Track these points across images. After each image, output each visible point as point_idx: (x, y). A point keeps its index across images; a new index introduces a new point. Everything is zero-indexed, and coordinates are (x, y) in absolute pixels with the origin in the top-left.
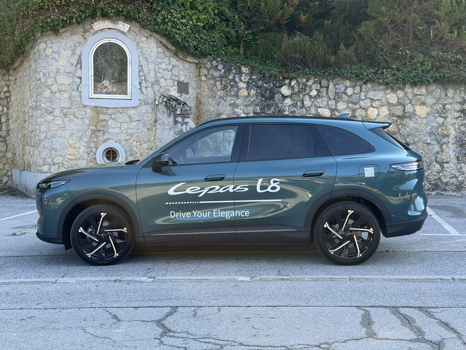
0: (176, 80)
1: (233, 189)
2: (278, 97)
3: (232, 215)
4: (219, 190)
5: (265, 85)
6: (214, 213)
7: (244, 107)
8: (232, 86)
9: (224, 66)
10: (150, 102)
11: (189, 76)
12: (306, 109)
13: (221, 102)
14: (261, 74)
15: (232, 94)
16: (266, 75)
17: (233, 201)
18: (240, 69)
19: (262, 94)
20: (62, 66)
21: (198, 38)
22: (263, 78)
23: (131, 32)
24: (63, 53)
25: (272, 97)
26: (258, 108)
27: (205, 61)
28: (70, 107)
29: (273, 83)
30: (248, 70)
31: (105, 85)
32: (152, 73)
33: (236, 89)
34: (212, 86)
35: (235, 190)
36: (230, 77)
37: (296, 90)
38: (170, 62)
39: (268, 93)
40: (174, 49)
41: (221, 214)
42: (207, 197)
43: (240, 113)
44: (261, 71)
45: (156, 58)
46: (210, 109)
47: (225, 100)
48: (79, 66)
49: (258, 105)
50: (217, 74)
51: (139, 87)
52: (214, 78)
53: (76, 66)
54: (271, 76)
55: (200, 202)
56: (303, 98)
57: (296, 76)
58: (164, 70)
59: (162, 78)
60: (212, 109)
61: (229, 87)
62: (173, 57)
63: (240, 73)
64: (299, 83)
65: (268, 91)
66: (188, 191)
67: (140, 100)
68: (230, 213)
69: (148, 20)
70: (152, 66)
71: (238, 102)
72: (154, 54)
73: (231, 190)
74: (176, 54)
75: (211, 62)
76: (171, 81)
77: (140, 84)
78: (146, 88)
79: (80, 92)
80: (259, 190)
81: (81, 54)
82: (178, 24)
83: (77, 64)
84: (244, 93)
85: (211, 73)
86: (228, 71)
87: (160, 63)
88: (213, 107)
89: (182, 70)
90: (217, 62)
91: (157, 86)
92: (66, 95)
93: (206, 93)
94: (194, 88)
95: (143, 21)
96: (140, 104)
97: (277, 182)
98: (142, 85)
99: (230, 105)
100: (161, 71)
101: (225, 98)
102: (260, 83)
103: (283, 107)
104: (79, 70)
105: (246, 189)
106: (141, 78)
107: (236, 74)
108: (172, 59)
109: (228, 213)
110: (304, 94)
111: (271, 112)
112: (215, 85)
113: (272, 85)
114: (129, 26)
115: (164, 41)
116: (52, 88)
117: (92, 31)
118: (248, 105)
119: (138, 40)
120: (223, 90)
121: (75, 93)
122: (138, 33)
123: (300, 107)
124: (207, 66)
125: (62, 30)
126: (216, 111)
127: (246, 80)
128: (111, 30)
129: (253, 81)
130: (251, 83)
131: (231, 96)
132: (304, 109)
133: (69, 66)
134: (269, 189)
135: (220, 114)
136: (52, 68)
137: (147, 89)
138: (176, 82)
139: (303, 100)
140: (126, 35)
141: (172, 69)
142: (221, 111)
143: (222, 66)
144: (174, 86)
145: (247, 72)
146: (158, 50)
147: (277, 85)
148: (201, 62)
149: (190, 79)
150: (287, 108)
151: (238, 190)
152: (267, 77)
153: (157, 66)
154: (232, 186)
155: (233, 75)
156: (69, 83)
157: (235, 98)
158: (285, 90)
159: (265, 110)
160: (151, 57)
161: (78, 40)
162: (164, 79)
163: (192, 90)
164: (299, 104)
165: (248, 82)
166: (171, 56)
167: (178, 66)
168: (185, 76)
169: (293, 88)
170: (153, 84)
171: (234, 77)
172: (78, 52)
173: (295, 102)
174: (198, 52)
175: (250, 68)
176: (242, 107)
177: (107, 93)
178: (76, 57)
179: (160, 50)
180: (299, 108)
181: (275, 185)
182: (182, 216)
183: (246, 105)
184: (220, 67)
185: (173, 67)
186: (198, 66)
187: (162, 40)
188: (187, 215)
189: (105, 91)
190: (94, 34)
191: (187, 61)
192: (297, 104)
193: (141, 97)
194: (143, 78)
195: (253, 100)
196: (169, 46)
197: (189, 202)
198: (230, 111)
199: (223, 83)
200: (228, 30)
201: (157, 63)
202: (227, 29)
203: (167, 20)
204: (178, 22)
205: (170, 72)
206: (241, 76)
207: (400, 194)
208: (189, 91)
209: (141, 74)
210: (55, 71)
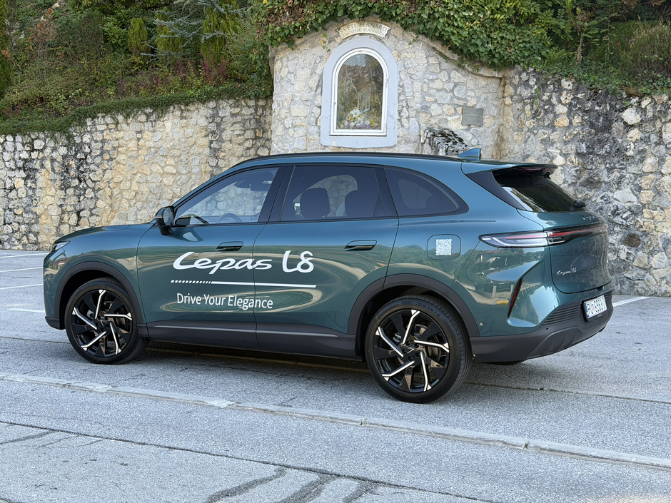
0: (460, 106)
1: (252, 264)
2: (617, 126)
3: (251, 304)
4: (234, 265)
5: (597, 108)
6: (230, 300)
7: (562, 144)
8: (546, 112)
9: (538, 79)
10: (413, 139)
11: (486, 99)
12: (666, 147)
13: (529, 137)
14: (591, 90)
15: (546, 124)
16: (600, 92)
17: (253, 284)
18: (560, 84)
19: (591, 122)
20: (298, 92)
21: (496, 39)
22: (595, 95)
23: (391, 37)
24: (300, 73)
25: (607, 128)
26: (584, 145)
27: (511, 73)
28: (305, 148)
29: (610, 104)
30: (572, 85)
31: (354, 116)
32: (418, 95)
33: (552, 115)
34: (520, 113)
35: (255, 266)
36: (545, 98)
37: (650, 114)
38: (450, 78)
39: (601, 121)
40: (456, 57)
41: (238, 302)
42: (221, 275)
43: (555, 154)
44: (591, 86)
45: (424, 73)
46: (514, 148)
47: (535, 134)
48: (319, 90)
49: (584, 141)
50: (526, 93)
51: (397, 117)
52: (522, 100)
53: (316, 90)
54: (607, 93)
55: (213, 283)
56: (661, 128)
57: (649, 91)
58: (438, 90)
59: (434, 102)
60: (517, 148)
61: (542, 112)
62: (456, 70)
63: (560, 90)
64: (656, 103)
65: (601, 118)
66: (197, 265)
67: (398, 137)
68: (249, 302)
69: (410, 18)
70: (418, 85)
71: (555, 136)
72: (422, 68)
73: (250, 267)
74: (460, 66)
75: (520, 74)
76: (450, 106)
77: (400, 112)
78: (408, 118)
79: (319, 128)
80: (285, 269)
81: (322, 73)
82: (456, 21)
83: (317, 88)
84: (563, 121)
85: (518, 93)
86: (543, 87)
87: (432, 81)
88: (519, 145)
89: (472, 90)
90: (528, 74)
91: (424, 115)
92: (301, 131)
93: (511, 124)
94: (494, 117)
95: (402, 19)
96: (399, 142)
97: (310, 256)
98: (402, 115)
99: (543, 141)
100: (433, 92)
101: (535, 132)
102: (589, 104)
103: (625, 144)
104: (319, 96)
105: (269, 266)
106: (401, 104)
107: (553, 92)
108: (454, 73)
109: (246, 301)
110: (663, 121)
111: (604, 152)
112: (523, 110)
113: (608, 108)
114: (388, 28)
115: (439, 47)
116: (286, 122)
117: (338, 40)
118: (569, 141)
119: (400, 48)
120: (533, 118)
121: (313, 129)
122: (400, 37)
123: (655, 143)
124: (513, 81)
125: (298, 42)
126: (522, 152)
127: (567, 101)
128: (364, 36)
129: (578, 103)
130: (575, 106)
131: (543, 128)
132: (662, 146)
133: (307, 91)
134: (299, 268)
135: (528, 156)
136: (287, 94)
137: (408, 120)
138: (460, 108)
139: (660, 131)
140: (383, 42)
141: (453, 89)
142: (529, 151)
143: (535, 80)
144: (456, 113)
145: (570, 88)
146: (428, 62)
147: (617, 106)
148: (506, 75)
149: (487, 103)
150: (632, 144)
151: (258, 266)
152: (601, 94)
153: (425, 85)
154: (250, 261)
155: (548, 94)
156: (305, 115)
157: (550, 131)
158: (630, 116)
159: (594, 149)
160: (418, 71)
161: (319, 54)
162: (439, 104)
163: (489, 120)
164: (654, 138)
165: (570, 104)
166: (453, 69)
167: (464, 84)
168: (478, 98)
169: (645, 111)
170: (418, 112)
171: (551, 97)
172: (318, 71)
173: (647, 135)
174: (496, 61)
175: (573, 80)
176: (558, 145)
177: (355, 127)
178: (317, 78)
179: (432, 60)
180: (653, 145)
181: (306, 262)
182: (191, 301)
183: (565, 142)
184: (532, 83)
185: (455, 86)
186: (502, 83)
187: (434, 46)
188: (197, 300)
189: (352, 124)
190: (341, 43)
191: (482, 76)
192: (649, 137)
193: (401, 132)
194: (404, 104)
195: (576, 133)
196: (448, 54)
197: (200, 282)
198: (541, 151)
199: (535, 107)
200: (557, 22)
201: (426, 81)
202: (554, 21)
203: (437, 15)
204: (456, 16)
205: (451, 94)
206: (561, 95)
207: (495, 288)
208: (485, 121)
209: (402, 98)
210: (289, 99)
